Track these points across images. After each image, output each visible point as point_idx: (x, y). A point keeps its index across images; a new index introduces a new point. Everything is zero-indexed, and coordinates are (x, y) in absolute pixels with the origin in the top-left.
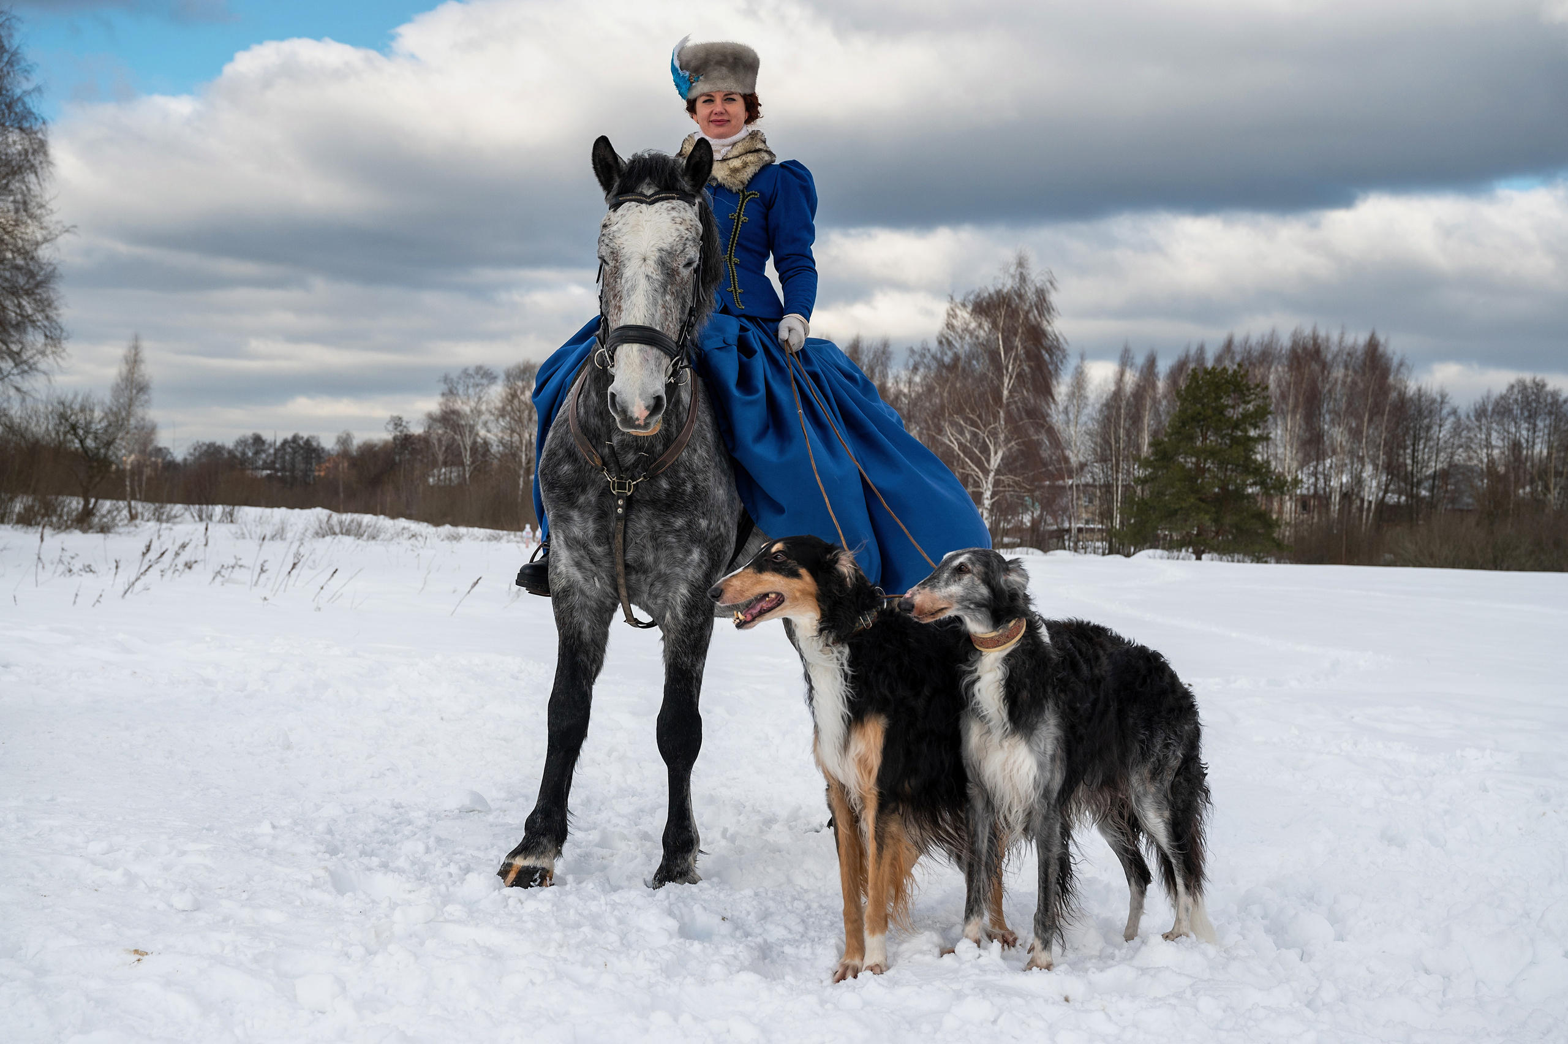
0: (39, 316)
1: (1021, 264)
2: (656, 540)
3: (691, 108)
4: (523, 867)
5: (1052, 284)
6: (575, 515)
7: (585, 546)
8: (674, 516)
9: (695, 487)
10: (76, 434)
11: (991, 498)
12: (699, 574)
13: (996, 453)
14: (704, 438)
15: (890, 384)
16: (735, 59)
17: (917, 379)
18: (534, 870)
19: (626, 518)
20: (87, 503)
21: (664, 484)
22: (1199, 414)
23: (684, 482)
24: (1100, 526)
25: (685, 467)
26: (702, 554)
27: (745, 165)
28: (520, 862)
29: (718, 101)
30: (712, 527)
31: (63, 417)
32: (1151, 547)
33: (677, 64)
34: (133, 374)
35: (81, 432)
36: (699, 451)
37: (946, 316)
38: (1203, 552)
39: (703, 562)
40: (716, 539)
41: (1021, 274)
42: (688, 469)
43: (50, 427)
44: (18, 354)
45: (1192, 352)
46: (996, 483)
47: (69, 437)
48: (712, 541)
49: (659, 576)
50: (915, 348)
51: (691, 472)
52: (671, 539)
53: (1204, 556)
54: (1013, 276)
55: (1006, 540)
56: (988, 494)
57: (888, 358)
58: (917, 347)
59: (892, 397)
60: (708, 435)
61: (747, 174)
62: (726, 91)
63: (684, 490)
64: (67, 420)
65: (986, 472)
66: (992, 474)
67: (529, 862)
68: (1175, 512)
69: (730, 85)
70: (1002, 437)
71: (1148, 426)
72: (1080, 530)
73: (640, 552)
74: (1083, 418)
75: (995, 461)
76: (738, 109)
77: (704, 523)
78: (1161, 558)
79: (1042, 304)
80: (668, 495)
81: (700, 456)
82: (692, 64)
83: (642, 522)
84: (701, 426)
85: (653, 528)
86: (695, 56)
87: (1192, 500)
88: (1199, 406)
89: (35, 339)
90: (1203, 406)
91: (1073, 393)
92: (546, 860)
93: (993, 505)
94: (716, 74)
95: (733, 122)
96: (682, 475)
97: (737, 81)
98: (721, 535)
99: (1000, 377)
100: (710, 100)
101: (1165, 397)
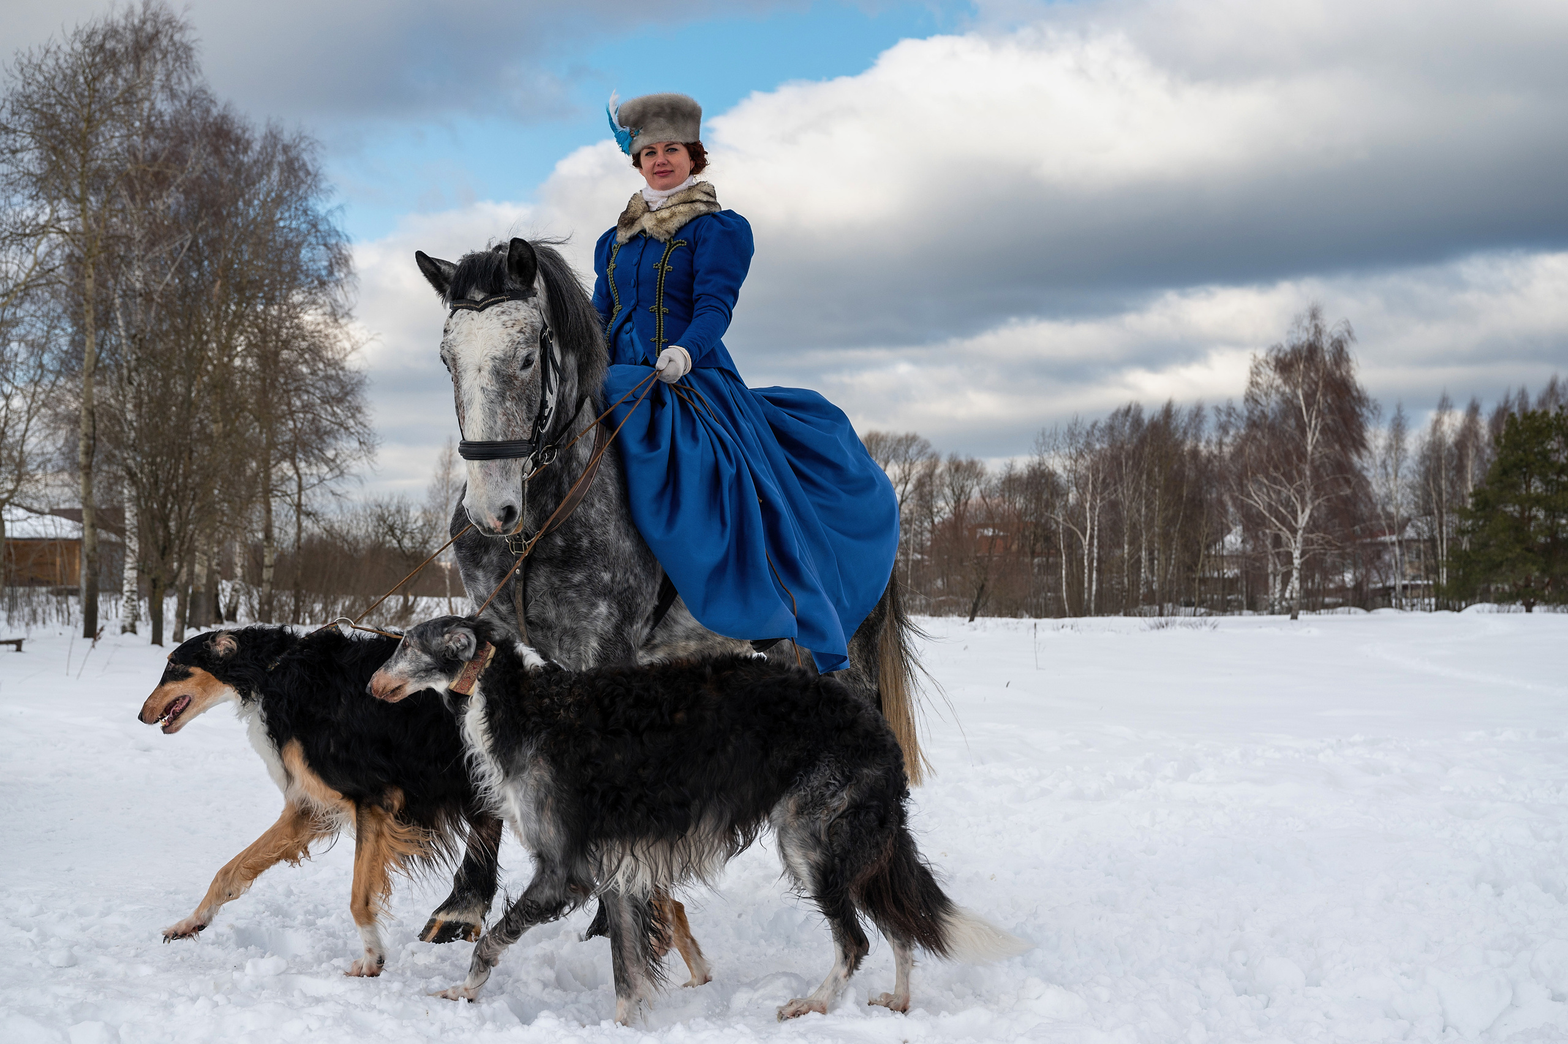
0: (351, 422)
1: (1314, 315)
2: (556, 596)
3: (637, 163)
4: (446, 923)
5: (1349, 333)
6: (480, 574)
7: (492, 605)
8: (571, 572)
9: (592, 542)
10: (394, 535)
11: (1301, 557)
12: (609, 627)
13: (1303, 512)
14: (605, 491)
15: (1202, 446)
16: (673, 109)
17: (1228, 440)
18: (457, 925)
19: (525, 578)
20: (406, 600)
21: (559, 541)
22: (1522, 460)
23: (580, 538)
24: (1426, 582)
25: (581, 522)
26: (610, 607)
27: (673, 215)
28: (443, 918)
29: (660, 152)
30: (618, 579)
31: (381, 519)
32: (1481, 602)
33: (615, 120)
34: (448, 474)
35: (398, 532)
36: (598, 506)
37: (1249, 375)
38: (1534, 604)
39: (612, 614)
40: (625, 590)
41: (1316, 326)
42: (584, 525)
43: (370, 529)
44: (333, 461)
45: (1513, 396)
46: (1307, 542)
47: (388, 538)
48: (620, 593)
49: (565, 631)
50: (1221, 407)
51: (588, 527)
52: (571, 594)
53: (1536, 609)
54: (1307, 330)
55: (1327, 600)
56: (1296, 554)
57: (1201, 422)
58: (1223, 406)
59: (1204, 461)
60: (610, 489)
61: (674, 225)
62: (666, 142)
63: (580, 546)
64: (385, 522)
65: (1294, 531)
66: (1300, 532)
67: (452, 917)
68: (1501, 564)
69: (669, 135)
70: (1308, 495)
71: (1473, 477)
72: (1405, 587)
73: (540, 609)
74: (1403, 471)
75: (1303, 519)
76: (682, 158)
77: (606, 577)
78: (1490, 612)
79: (1340, 355)
80: (563, 552)
81: (599, 512)
82: (632, 118)
83: (541, 579)
84: (603, 480)
85: (552, 585)
86: (633, 109)
87: (1518, 550)
88: (1520, 452)
89: (346, 445)
90: (1524, 451)
91: (1391, 446)
92: (471, 915)
93: (1302, 564)
94: (654, 125)
95: (677, 172)
96: (578, 531)
97: (676, 130)
98: (630, 587)
99: (1304, 433)
100: (652, 153)
101: (1489, 445)
